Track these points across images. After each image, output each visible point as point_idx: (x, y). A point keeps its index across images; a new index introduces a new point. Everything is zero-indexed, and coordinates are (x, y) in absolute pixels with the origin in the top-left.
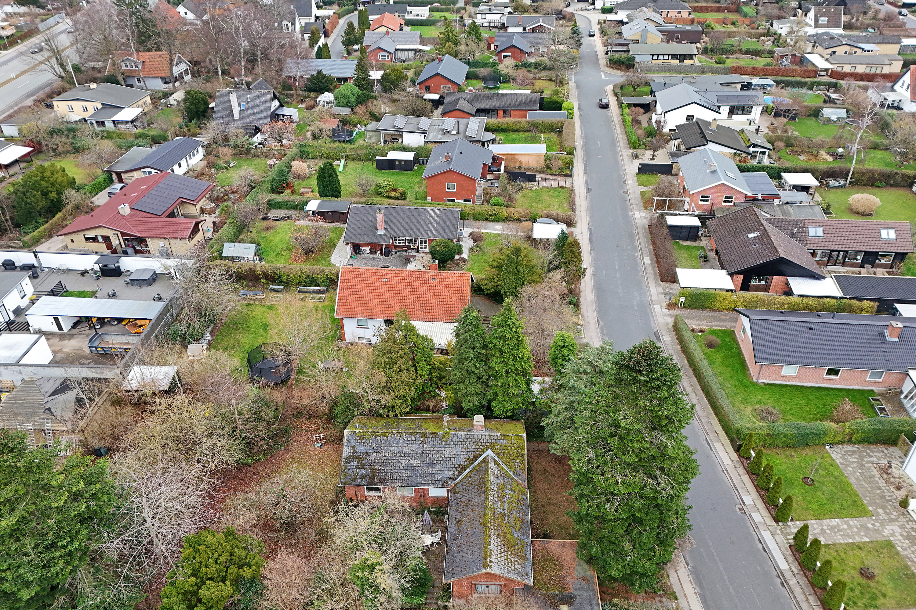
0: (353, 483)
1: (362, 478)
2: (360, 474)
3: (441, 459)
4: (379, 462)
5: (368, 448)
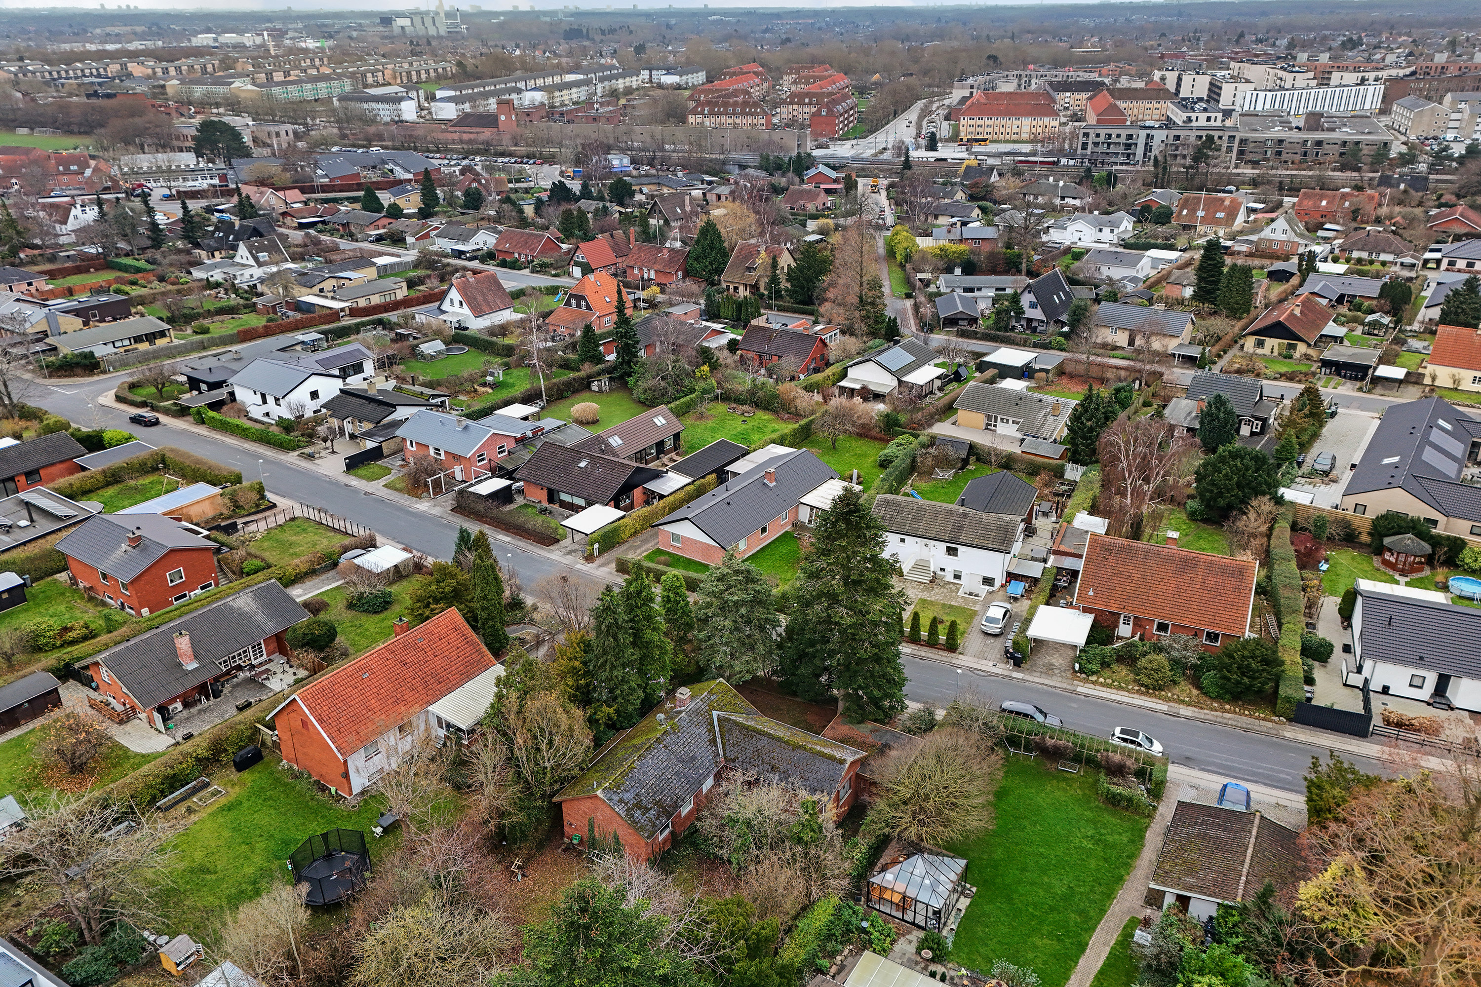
0: (657, 829)
3: (692, 748)
4: (655, 793)
5: (633, 790)
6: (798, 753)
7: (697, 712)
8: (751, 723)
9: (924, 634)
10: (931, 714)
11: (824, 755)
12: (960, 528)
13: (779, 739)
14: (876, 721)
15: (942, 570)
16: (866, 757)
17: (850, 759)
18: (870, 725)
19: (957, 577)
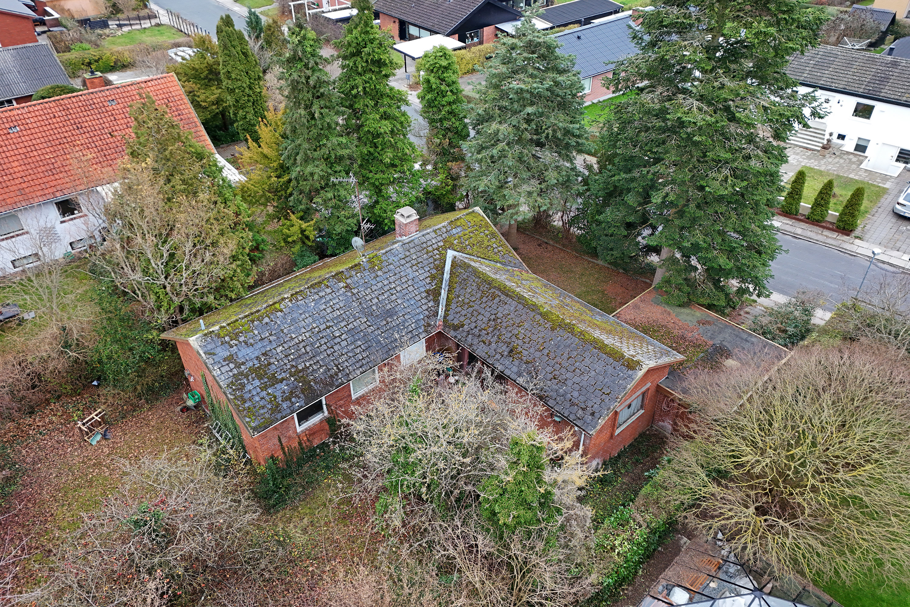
0: (279, 416)
1: (288, 399)
2: (278, 394)
3: (394, 297)
4: (300, 356)
5: (260, 345)
6: (561, 335)
7: (422, 247)
8: (502, 278)
9: (805, 205)
10: (808, 312)
11: (601, 347)
12: (884, 80)
13: (534, 308)
14: (710, 307)
15: (842, 137)
16: (681, 363)
17: (649, 364)
18: (701, 313)
19: (861, 148)
